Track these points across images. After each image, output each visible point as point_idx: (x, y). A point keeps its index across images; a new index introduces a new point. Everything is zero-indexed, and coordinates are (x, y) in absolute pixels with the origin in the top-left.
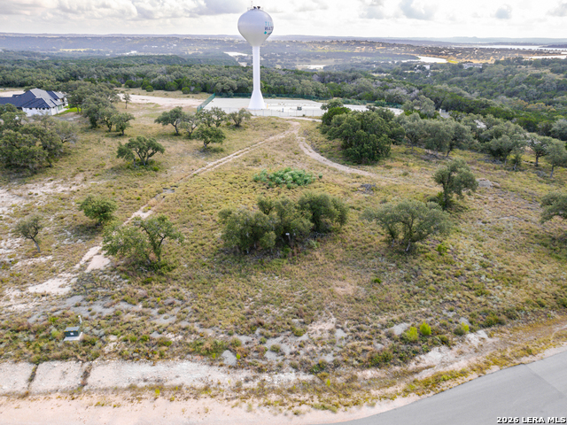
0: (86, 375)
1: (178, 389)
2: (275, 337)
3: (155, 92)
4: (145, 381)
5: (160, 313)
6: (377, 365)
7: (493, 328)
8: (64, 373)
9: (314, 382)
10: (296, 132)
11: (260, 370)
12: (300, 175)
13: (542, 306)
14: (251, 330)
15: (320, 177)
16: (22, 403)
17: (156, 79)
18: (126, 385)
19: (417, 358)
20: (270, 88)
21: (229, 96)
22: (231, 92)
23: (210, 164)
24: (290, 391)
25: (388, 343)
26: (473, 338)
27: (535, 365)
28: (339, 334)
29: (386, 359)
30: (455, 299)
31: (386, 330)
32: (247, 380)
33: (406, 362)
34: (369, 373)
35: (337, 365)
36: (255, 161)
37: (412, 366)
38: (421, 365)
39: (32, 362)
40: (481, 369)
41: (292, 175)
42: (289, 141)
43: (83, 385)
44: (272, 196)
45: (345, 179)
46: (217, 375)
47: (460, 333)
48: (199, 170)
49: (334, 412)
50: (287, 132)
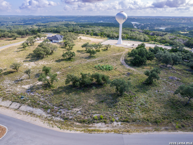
0: (20, 107)
1: (34, 114)
2: (63, 109)
4: (30, 111)
5: (43, 97)
6: (81, 122)
8: (16, 105)
9: (63, 122)
11: (53, 115)
12: (109, 67)
14: (59, 106)
15: (116, 69)
16: (6, 109)
18: (26, 111)
19: (94, 124)
22: (115, 38)
23: (88, 61)
24: (56, 122)
25: (90, 118)
26: (115, 123)
28: (79, 112)
30: (120, 112)
32: (49, 117)
33: (89, 124)
34: (78, 124)
35: (71, 119)
36: (101, 61)
37: (91, 125)
38: (93, 126)
39: (12, 102)
40: (108, 132)
41: (106, 67)
43: (18, 109)
46: (44, 114)
47: (112, 121)
49: (61, 129)
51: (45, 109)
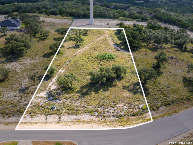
0: (60, 118)
1: (84, 121)
2: (108, 108)
3: (51, 16)
4: (75, 119)
5: (75, 102)
6: (134, 115)
7: (167, 106)
8: (54, 118)
9: (118, 120)
10: (107, 36)
11: (105, 117)
12: (111, 56)
13: (182, 99)
14: (101, 106)
15: (117, 56)
16: (45, 124)
17: (51, 10)
18: (70, 121)
19: (146, 114)
20: (96, 14)
21: (80, 18)
22: (81, 16)
23: (80, 51)
24: (113, 122)
25: (138, 110)
26: (161, 109)
27: (176, 115)
28: (125, 107)
29: (137, 114)
30: (158, 98)
31: (138, 106)
32: (101, 119)
33: (143, 115)
34: (133, 117)
35: (124, 115)
36: (94, 50)
37: (144, 115)
38: (147, 115)
39: (45, 115)
40: (162, 117)
41: (108, 56)
42: (105, 40)
43: (60, 121)
44: (102, 63)
45: (126, 56)
46: (93, 118)
47: (158, 108)
48: (76, 53)
49: (124, 126)
50: (104, 36)
51: (90, 112)
